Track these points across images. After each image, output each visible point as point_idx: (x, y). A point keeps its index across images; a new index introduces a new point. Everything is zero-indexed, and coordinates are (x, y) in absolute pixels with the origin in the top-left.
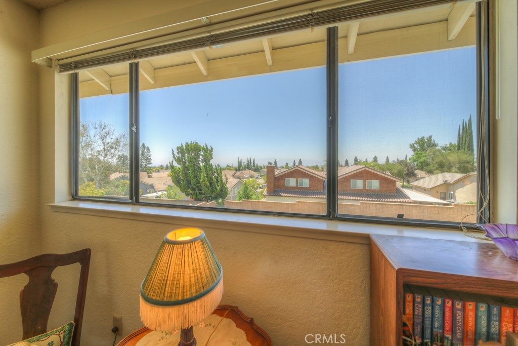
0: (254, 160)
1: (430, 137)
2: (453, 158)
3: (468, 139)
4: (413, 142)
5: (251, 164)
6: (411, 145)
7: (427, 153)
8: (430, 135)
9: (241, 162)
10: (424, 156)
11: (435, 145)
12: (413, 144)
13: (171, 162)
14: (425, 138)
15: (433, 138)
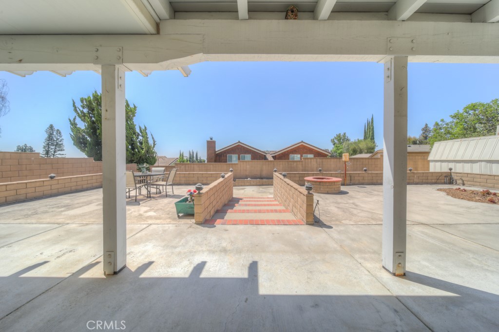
0: (197, 154)
1: (345, 134)
2: (363, 146)
3: (371, 133)
4: (333, 138)
5: (193, 157)
6: (332, 140)
7: (343, 146)
8: (344, 132)
9: (183, 155)
10: (341, 148)
11: (348, 140)
12: (334, 139)
13: (72, 120)
14: (341, 134)
15: (347, 135)
